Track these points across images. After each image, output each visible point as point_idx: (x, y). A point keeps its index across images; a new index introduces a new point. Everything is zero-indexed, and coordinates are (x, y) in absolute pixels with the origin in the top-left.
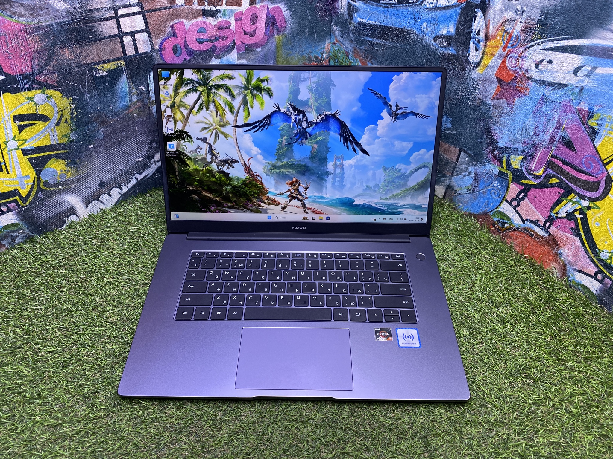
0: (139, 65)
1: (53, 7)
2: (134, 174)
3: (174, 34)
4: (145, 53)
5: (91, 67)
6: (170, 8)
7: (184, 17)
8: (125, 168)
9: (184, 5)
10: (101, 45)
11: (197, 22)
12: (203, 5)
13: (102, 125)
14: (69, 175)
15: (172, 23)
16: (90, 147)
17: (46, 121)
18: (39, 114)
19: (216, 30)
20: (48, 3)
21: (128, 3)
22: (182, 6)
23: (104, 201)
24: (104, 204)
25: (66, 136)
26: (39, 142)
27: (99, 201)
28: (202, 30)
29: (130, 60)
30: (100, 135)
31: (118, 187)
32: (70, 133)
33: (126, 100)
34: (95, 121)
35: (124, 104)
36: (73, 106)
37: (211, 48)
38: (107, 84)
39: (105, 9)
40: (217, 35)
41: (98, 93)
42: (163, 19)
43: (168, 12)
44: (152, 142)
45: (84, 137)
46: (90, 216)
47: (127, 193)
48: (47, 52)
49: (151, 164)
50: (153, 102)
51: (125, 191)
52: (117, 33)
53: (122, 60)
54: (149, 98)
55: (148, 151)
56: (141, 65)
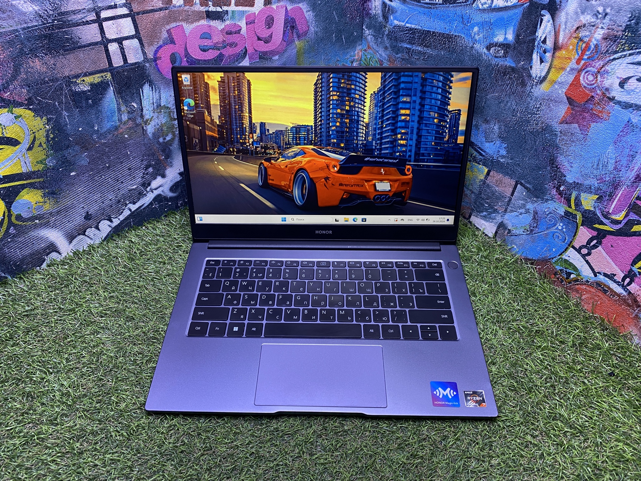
0: (129, 78)
1: (18, 10)
2: (127, 204)
3: (172, 41)
4: (136, 63)
5: (69, 81)
6: (165, 10)
7: (183, 20)
8: (116, 197)
9: (183, 5)
10: (81, 54)
11: (199, 26)
12: (207, 5)
13: (85, 148)
14: (48, 207)
15: (168, 27)
16: (71, 174)
17: (15, 145)
18: (6, 137)
19: (223, 35)
20: (12, 4)
21: (113, 4)
22: (180, 6)
23: (92, 236)
24: (91, 239)
25: (41, 162)
26: (8, 169)
27: (86, 236)
28: (206, 36)
29: (117, 72)
30: (84, 159)
31: (107, 220)
32: (46, 158)
33: (114, 118)
34: (76, 144)
35: (112, 123)
36: (48, 127)
37: (217, 57)
38: (90, 101)
39: (84, 11)
40: (224, 41)
41: (79, 111)
42: (157, 22)
43: (163, 14)
44: (147, 167)
45: (63, 163)
46: (75, 253)
47: (119, 226)
48: (13, 64)
49: (147, 192)
50: (147, 120)
51: (117, 224)
52: (100, 39)
53: (107, 72)
54: (142, 116)
55: (143, 177)
56: (131, 77)
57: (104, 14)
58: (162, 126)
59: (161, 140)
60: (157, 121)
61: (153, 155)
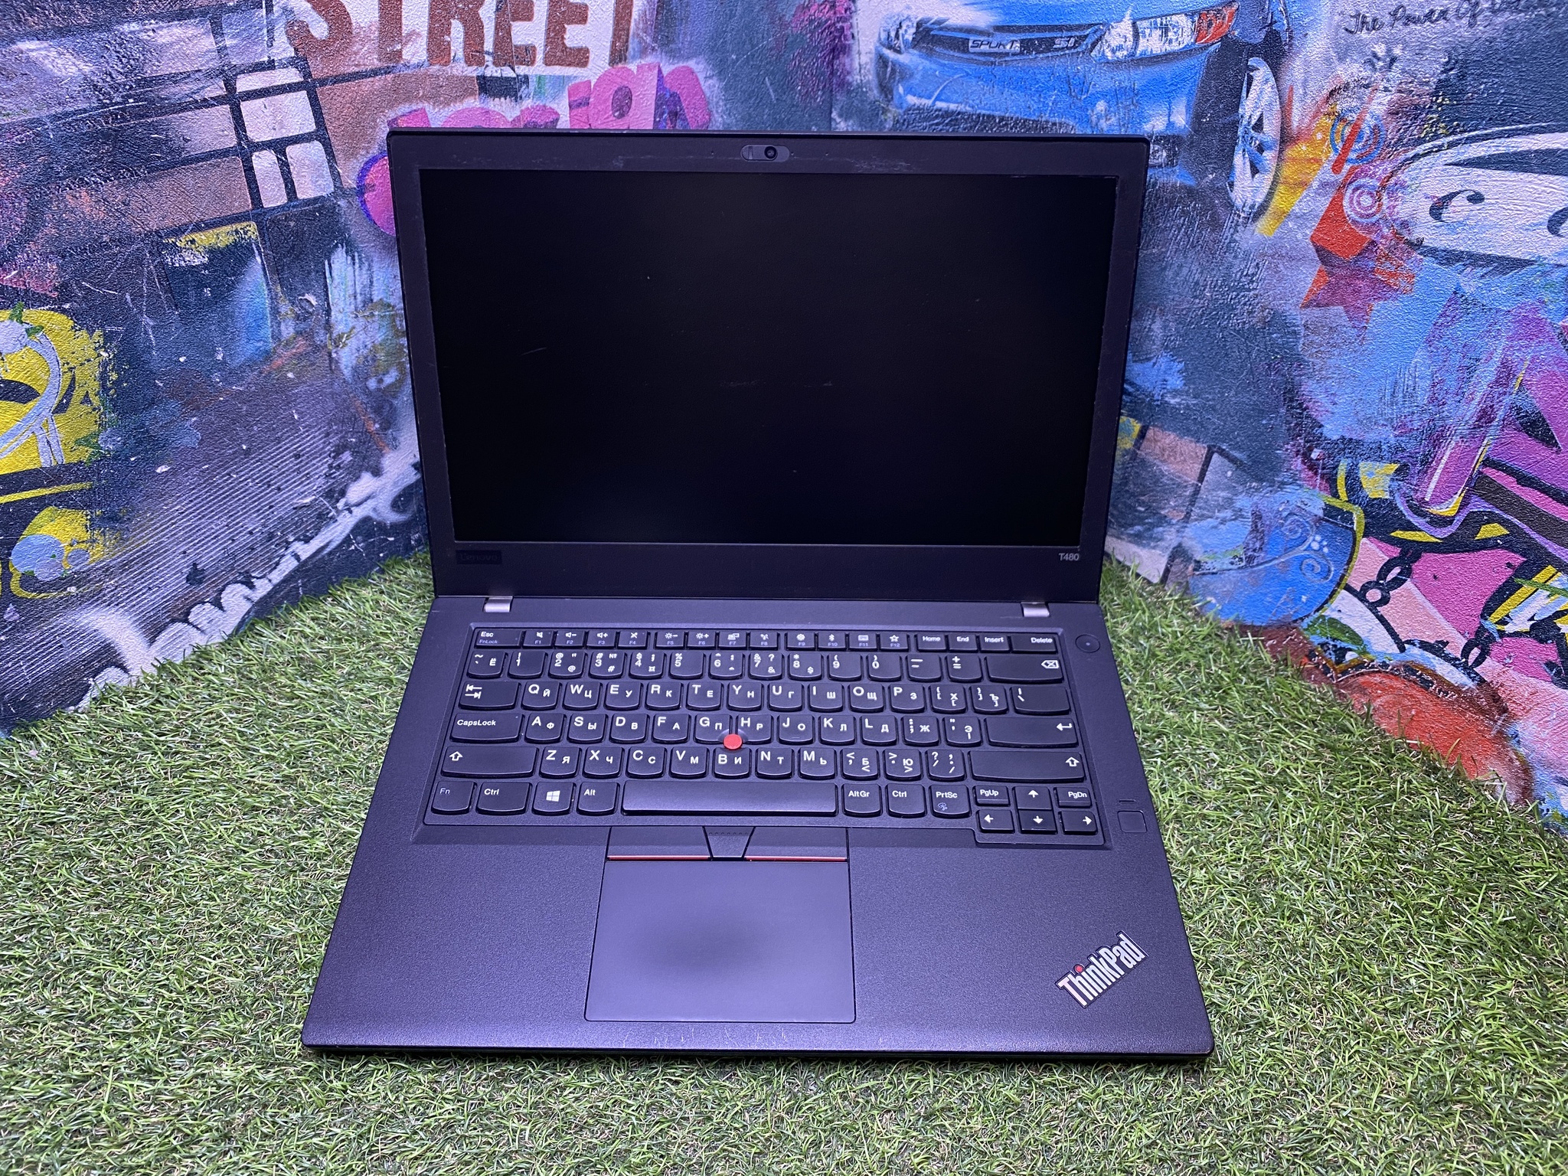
0: (298, 234)
1: (44, 72)
2: (289, 543)
4: (316, 200)
5: (159, 242)
6: (386, 73)
7: (426, 98)
8: (264, 525)
9: (426, 63)
10: (188, 178)
11: (463, 111)
12: (481, 63)
13: (192, 405)
14: (99, 553)
15: (391, 115)
16: (159, 470)
17: (25, 402)
20: (28, 58)
21: (266, 59)
22: (419, 66)
23: (203, 623)
24: (203, 632)
25: (86, 441)
26: (5, 461)
27: (189, 624)
29: (272, 221)
30: (189, 435)
31: (243, 583)
32: (99, 432)
33: (262, 332)
34: (172, 396)
35: (259, 344)
36: (105, 355)
38: (207, 291)
39: (197, 76)
41: (180, 315)
42: (366, 103)
43: (381, 83)
44: (338, 451)
45: (140, 442)
46: (162, 668)
47: (271, 597)
48: (27, 201)
49: (338, 512)
50: (340, 337)
51: (265, 593)
52: (235, 142)
53: (249, 220)
54: (328, 326)
55: (328, 476)
56: (304, 233)
57: (245, 83)
58: (374, 350)
59: (372, 384)
60: (362, 337)
61: (354, 419)
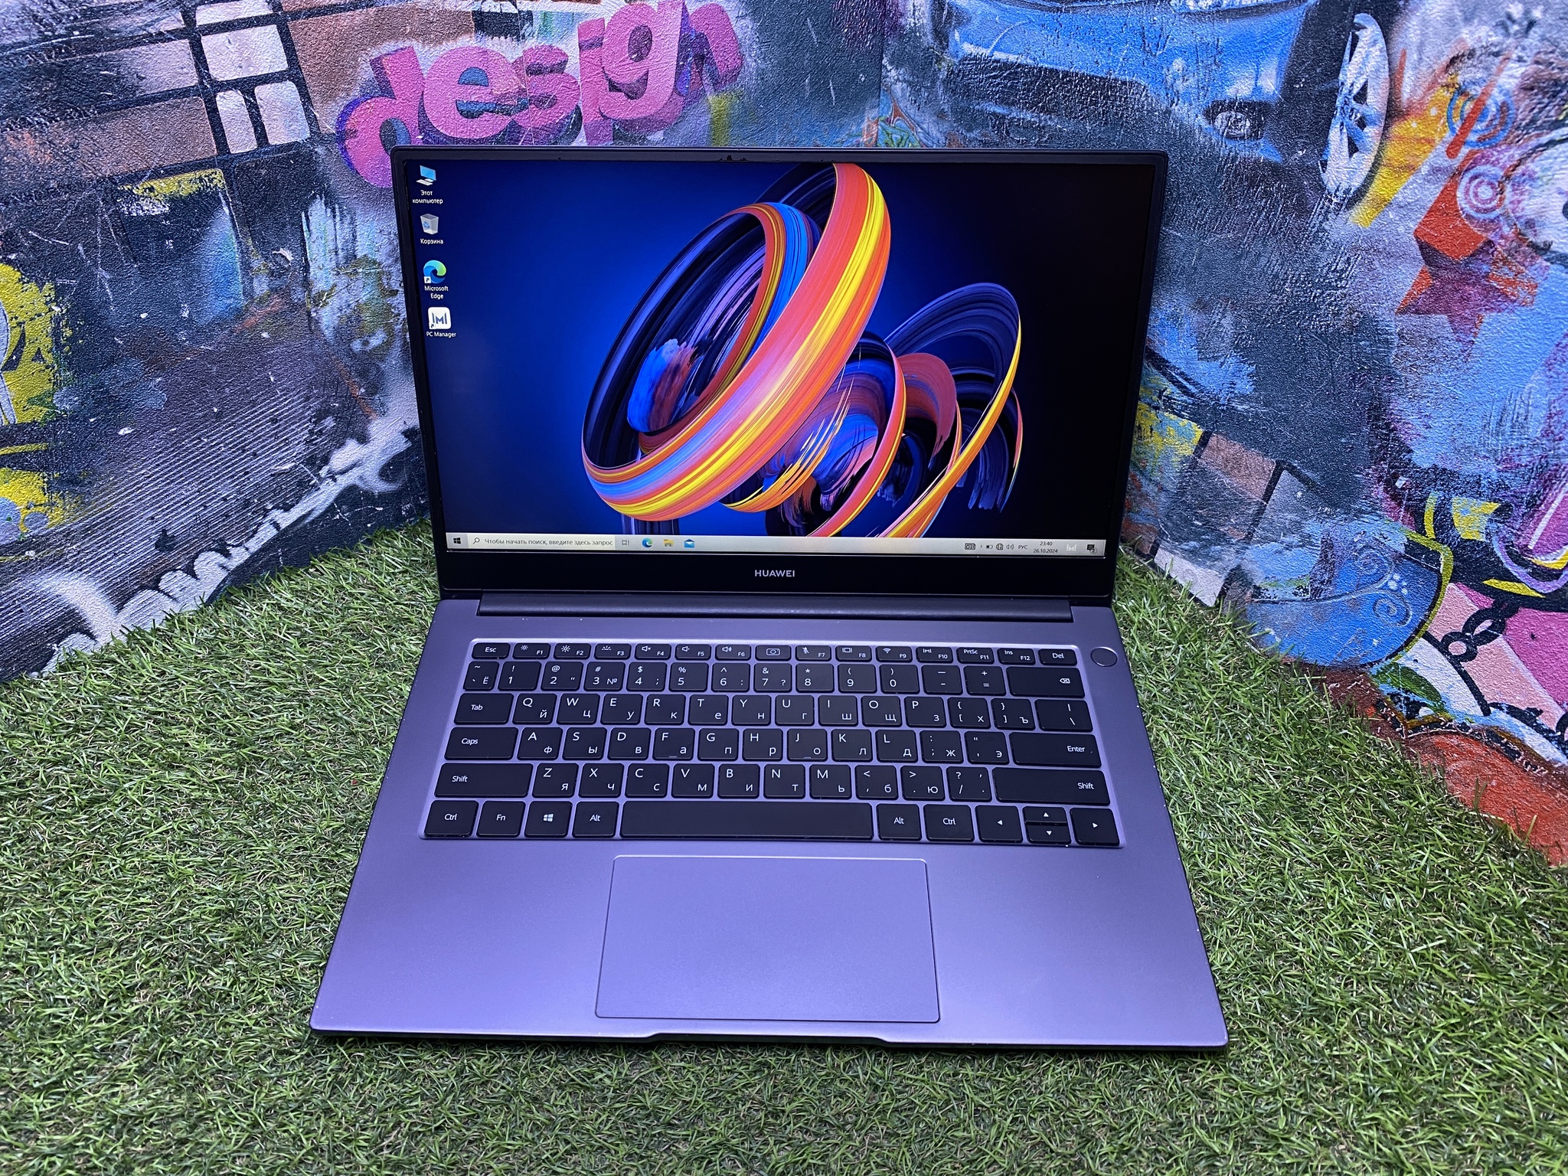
0: (271, 184)
2: (267, 511)
3: (385, 89)
4: (290, 146)
5: (113, 188)
6: (365, 7)
7: (413, 35)
8: (239, 492)
10: (144, 120)
11: (458, 50)
13: (156, 366)
14: (59, 517)
15: (374, 53)
16: (121, 432)
19: (518, 75)
23: (176, 591)
24: (175, 599)
25: (40, 400)
27: (159, 591)
28: (474, 77)
29: (241, 168)
30: (153, 395)
31: (217, 551)
32: (54, 390)
33: (232, 288)
34: (134, 354)
35: (228, 302)
36: (57, 309)
37: (505, 131)
38: (169, 243)
39: (151, 8)
40: (522, 91)
41: (139, 268)
42: (345, 39)
43: (360, 17)
44: (320, 416)
45: (99, 403)
46: (130, 636)
47: (248, 566)
49: (321, 480)
50: (320, 295)
51: (242, 562)
52: (196, 81)
53: (214, 167)
54: (306, 284)
55: (309, 441)
56: (278, 182)
57: (206, 16)
58: (359, 309)
59: (357, 346)
60: (345, 295)
61: (336, 384)
